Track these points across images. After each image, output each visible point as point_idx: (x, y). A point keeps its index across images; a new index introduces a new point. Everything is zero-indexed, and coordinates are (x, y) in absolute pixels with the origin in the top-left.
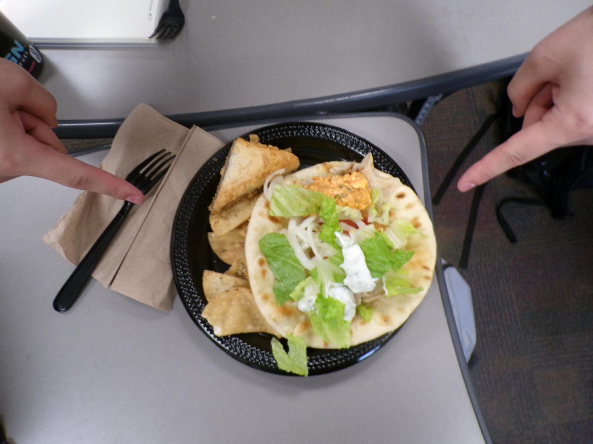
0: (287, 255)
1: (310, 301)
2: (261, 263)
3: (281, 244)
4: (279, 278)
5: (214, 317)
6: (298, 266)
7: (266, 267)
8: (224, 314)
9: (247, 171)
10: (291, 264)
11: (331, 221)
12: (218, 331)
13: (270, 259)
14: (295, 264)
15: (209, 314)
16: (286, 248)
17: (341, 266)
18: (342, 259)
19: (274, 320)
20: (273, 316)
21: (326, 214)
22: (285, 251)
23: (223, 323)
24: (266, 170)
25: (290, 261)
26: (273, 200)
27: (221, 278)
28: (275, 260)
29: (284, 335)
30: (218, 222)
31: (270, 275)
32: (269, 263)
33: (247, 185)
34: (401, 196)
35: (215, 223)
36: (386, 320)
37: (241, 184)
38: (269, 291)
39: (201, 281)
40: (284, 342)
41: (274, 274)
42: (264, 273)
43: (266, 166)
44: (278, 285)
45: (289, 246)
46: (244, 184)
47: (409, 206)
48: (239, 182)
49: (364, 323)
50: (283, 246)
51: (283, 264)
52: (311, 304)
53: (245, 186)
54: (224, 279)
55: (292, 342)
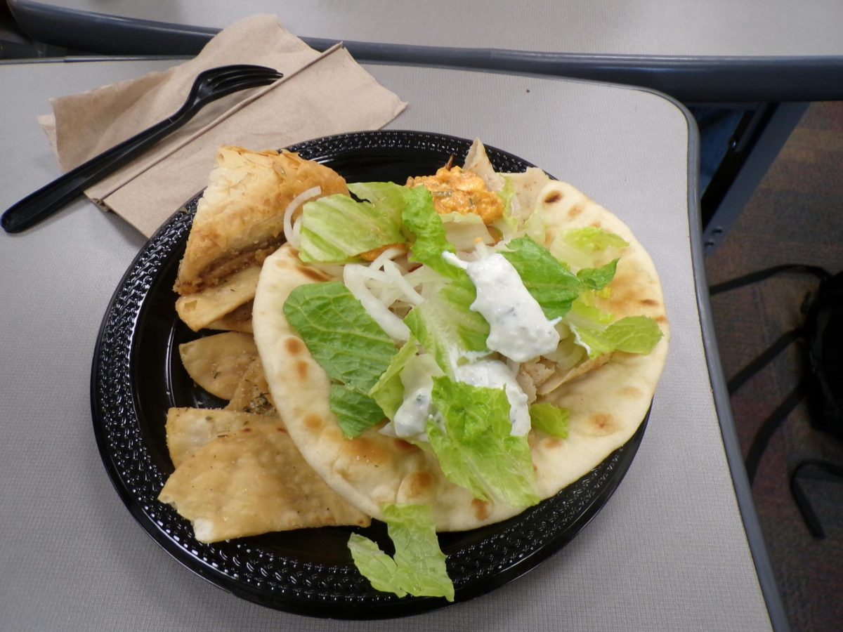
0: (350, 320)
1: (419, 400)
2: (293, 348)
3: (332, 296)
5: (191, 498)
6: (378, 338)
7: (305, 357)
8: (220, 488)
9: (244, 191)
10: (361, 338)
11: (429, 230)
12: (205, 532)
13: (315, 341)
14: (371, 336)
15: (181, 493)
16: (344, 303)
17: (473, 307)
18: (472, 289)
19: (345, 475)
20: (340, 463)
21: (417, 214)
22: (342, 311)
23: (218, 510)
24: (281, 188)
25: (358, 332)
26: (304, 234)
27: (209, 419)
28: (325, 341)
29: (376, 512)
30: (193, 305)
31: (317, 373)
32: (313, 350)
34: (553, 199)
35: (187, 305)
36: (603, 423)
37: (234, 216)
38: (321, 408)
39: (163, 432)
40: (378, 532)
41: (326, 371)
42: (302, 369)
43: (281, 180)
44: (339, 393)
45: (351, 297)
46: (241, 215)
47: (575, 212)
48: (228, 211)
49: (555, 440)
50: (337, 300)
51: (344, 343)
52: (424, 408)
53: (243, 222)
54: (218, 420)
55: (398, 526)
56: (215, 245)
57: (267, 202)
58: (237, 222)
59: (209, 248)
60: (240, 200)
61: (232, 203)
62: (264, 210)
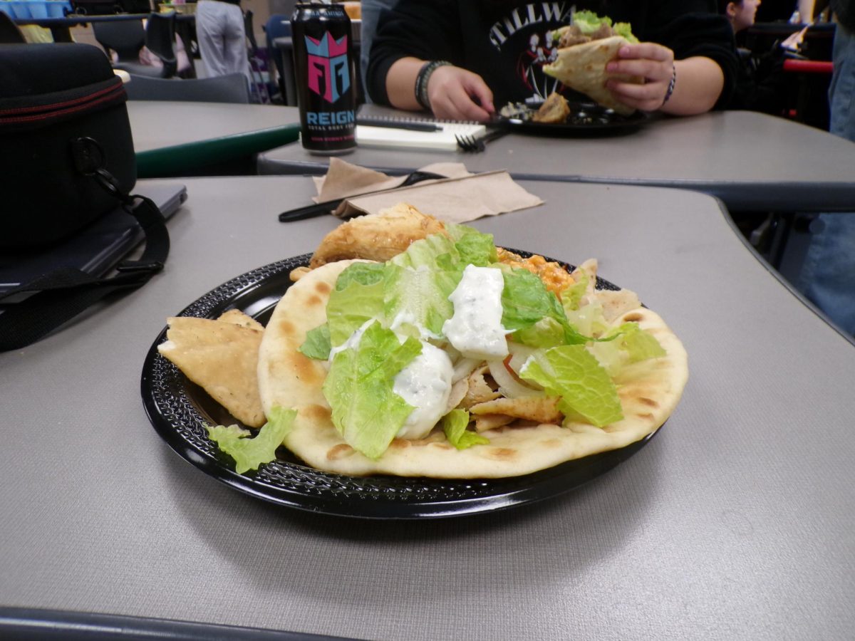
9: (391, 223)
34: (633, 319)
46: (377, 233)
56: (345, 240)
57: (400, 236)
58: (371, 236)
59: (339, 239)
60: (383, 225)
61: (377, 224)
62: (395, 239)
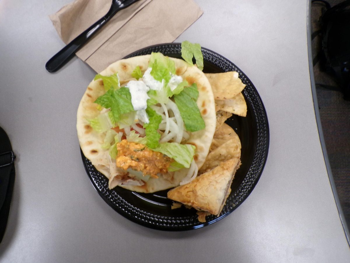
2: (205, 112)
4: (194, 101)
5: (237, 83)
7: (202, 110)
8: (229, 85)
12: (236, 74)
15: (240, 85)
17: (149, 98)
20: (199, 76)
23: (231, 79)
27: (234, 110)
31: (199, 104)
33: (211, 173)
34: (94, 152)
37: (216, 174)
38: (201, 93)
41: (197, 104)
42: (204, 105)
44: (195, 96)
46: (213, 174)
53: (213, 172)
